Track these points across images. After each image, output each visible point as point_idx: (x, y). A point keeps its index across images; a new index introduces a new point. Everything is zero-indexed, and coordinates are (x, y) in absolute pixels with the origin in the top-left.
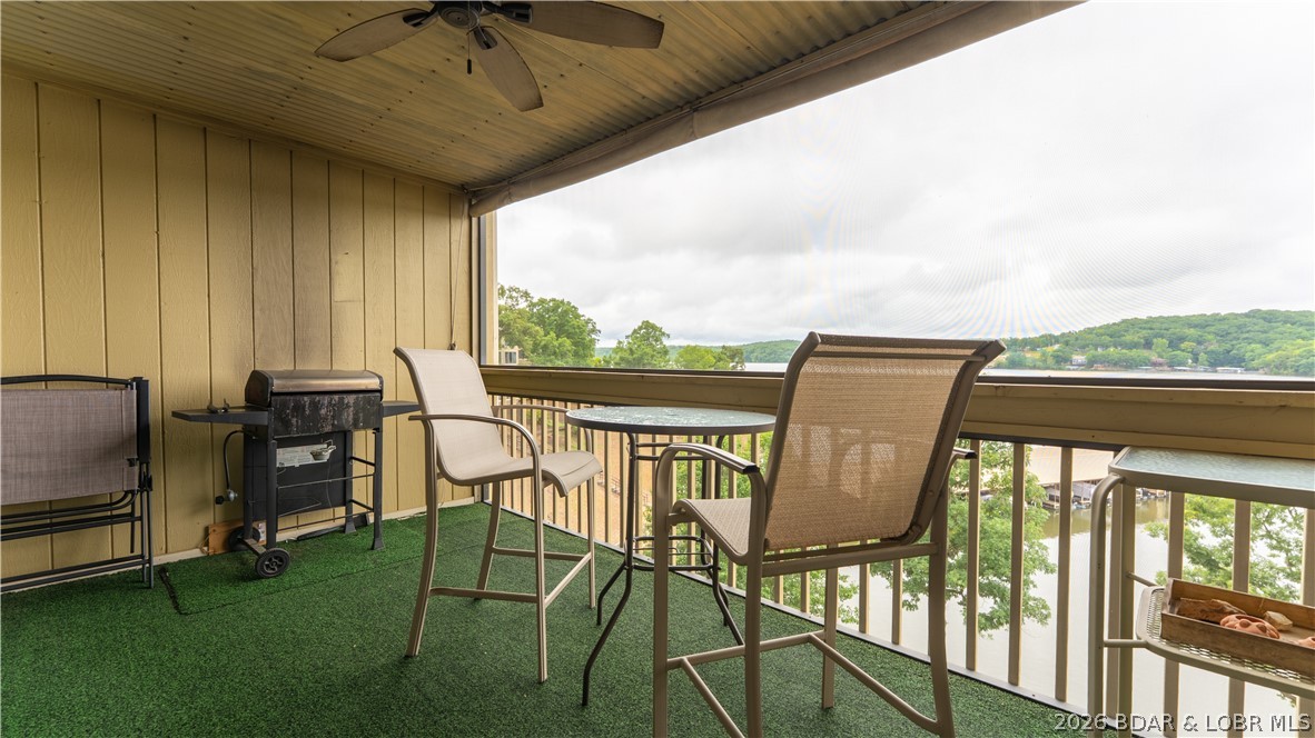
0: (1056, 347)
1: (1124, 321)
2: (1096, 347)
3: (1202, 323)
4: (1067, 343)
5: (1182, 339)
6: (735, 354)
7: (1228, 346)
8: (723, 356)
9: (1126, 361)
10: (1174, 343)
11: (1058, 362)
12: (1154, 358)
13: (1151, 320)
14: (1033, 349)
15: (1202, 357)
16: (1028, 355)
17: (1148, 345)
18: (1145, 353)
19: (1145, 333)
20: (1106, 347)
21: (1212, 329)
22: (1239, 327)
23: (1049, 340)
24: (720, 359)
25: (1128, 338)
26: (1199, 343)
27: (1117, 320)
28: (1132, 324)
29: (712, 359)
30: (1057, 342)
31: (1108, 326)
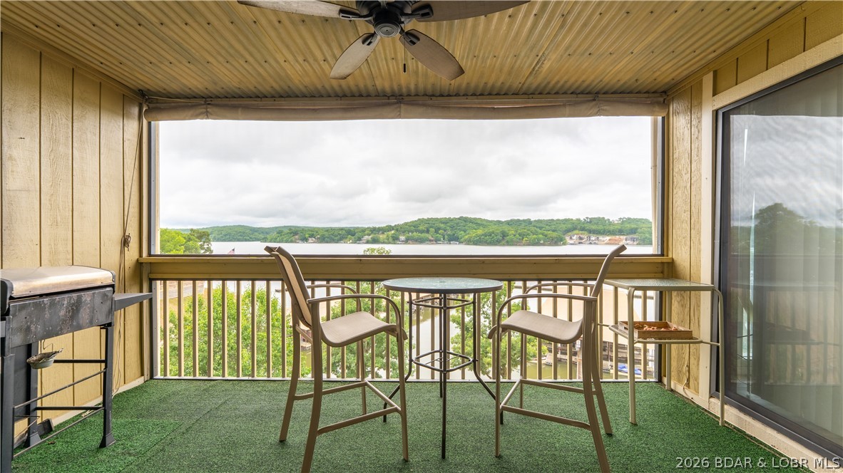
0: (393, 232)
1: (419, 219)
2: (409, 232)
3: (446, 221)
4: (397, 230)
5: (439, 229)
6: (203, 235)
7: (453, 232)
8: (192, 237)
9: (420, 239)
10: (437, 231)
11: (394, 240)
12: (430, 238)
13: (429, 219)
14: (383, 233)
15: (446, 237)
16: (381, 236)
17: (428, 231)
18: (427, 235)
19: (426, 225)
20: (412, 232)
21: (449, 224)
22: (457, 224)
23: (390, 228)
24: (189, 240)
25: (421, 228)
26: (445, 231)
27: (416, 219)
28: (421, 221)
29: (182, 239)
30: (393, 229)
31: (413, 222)
